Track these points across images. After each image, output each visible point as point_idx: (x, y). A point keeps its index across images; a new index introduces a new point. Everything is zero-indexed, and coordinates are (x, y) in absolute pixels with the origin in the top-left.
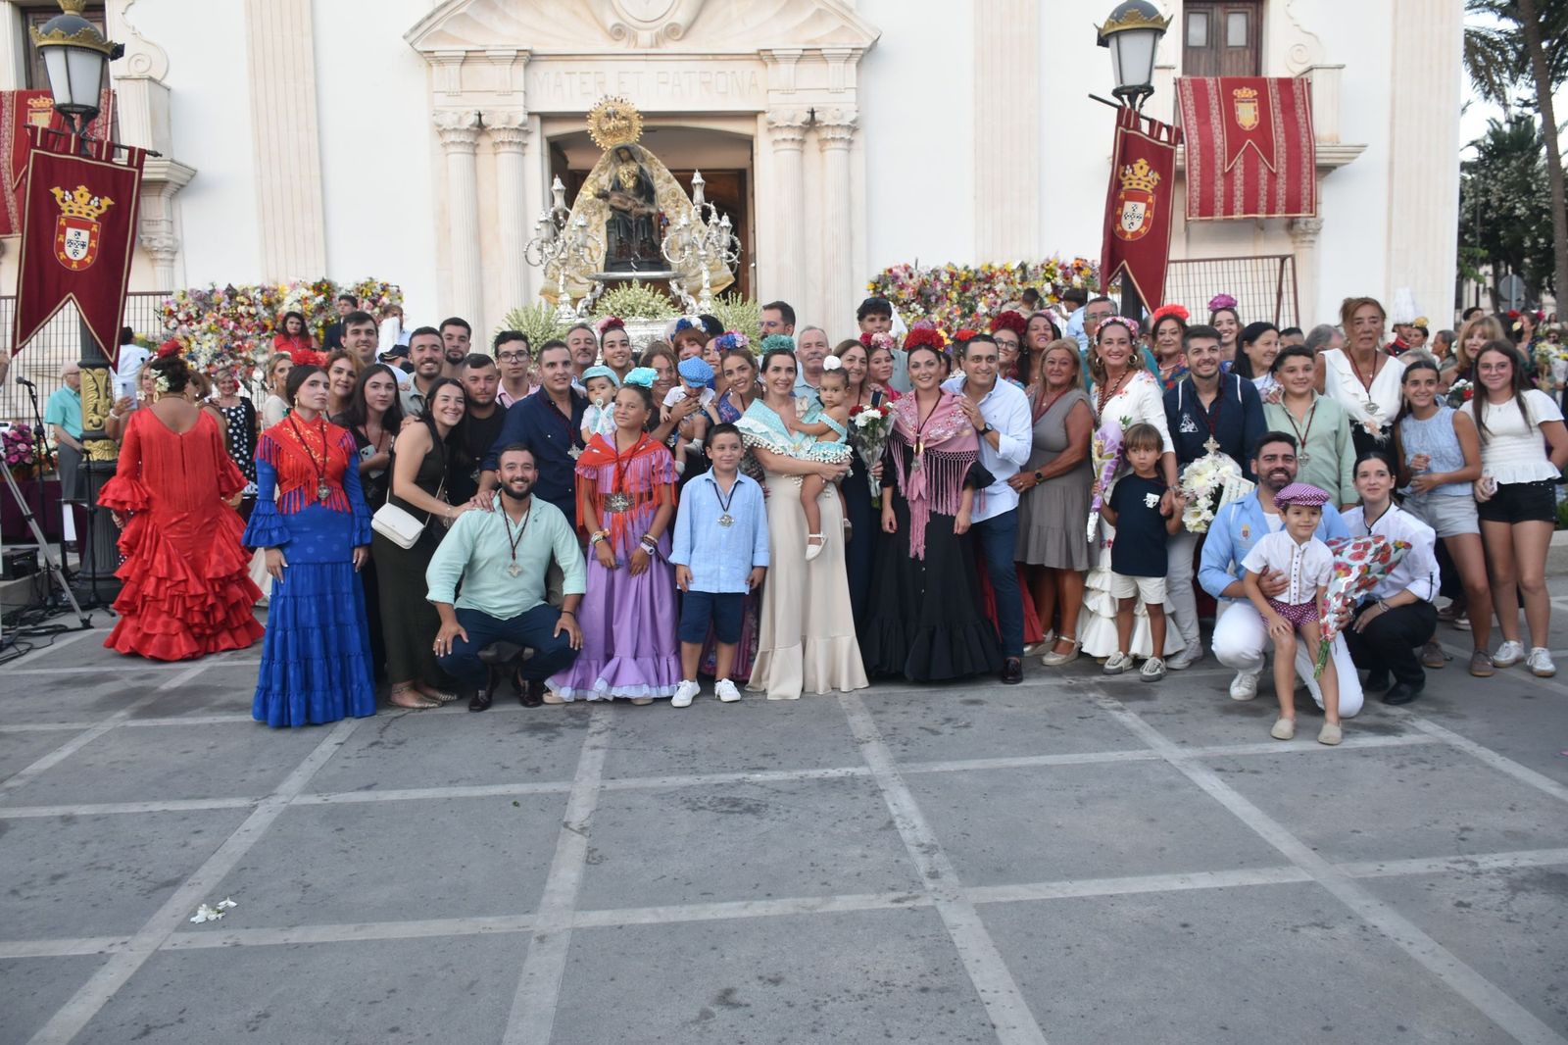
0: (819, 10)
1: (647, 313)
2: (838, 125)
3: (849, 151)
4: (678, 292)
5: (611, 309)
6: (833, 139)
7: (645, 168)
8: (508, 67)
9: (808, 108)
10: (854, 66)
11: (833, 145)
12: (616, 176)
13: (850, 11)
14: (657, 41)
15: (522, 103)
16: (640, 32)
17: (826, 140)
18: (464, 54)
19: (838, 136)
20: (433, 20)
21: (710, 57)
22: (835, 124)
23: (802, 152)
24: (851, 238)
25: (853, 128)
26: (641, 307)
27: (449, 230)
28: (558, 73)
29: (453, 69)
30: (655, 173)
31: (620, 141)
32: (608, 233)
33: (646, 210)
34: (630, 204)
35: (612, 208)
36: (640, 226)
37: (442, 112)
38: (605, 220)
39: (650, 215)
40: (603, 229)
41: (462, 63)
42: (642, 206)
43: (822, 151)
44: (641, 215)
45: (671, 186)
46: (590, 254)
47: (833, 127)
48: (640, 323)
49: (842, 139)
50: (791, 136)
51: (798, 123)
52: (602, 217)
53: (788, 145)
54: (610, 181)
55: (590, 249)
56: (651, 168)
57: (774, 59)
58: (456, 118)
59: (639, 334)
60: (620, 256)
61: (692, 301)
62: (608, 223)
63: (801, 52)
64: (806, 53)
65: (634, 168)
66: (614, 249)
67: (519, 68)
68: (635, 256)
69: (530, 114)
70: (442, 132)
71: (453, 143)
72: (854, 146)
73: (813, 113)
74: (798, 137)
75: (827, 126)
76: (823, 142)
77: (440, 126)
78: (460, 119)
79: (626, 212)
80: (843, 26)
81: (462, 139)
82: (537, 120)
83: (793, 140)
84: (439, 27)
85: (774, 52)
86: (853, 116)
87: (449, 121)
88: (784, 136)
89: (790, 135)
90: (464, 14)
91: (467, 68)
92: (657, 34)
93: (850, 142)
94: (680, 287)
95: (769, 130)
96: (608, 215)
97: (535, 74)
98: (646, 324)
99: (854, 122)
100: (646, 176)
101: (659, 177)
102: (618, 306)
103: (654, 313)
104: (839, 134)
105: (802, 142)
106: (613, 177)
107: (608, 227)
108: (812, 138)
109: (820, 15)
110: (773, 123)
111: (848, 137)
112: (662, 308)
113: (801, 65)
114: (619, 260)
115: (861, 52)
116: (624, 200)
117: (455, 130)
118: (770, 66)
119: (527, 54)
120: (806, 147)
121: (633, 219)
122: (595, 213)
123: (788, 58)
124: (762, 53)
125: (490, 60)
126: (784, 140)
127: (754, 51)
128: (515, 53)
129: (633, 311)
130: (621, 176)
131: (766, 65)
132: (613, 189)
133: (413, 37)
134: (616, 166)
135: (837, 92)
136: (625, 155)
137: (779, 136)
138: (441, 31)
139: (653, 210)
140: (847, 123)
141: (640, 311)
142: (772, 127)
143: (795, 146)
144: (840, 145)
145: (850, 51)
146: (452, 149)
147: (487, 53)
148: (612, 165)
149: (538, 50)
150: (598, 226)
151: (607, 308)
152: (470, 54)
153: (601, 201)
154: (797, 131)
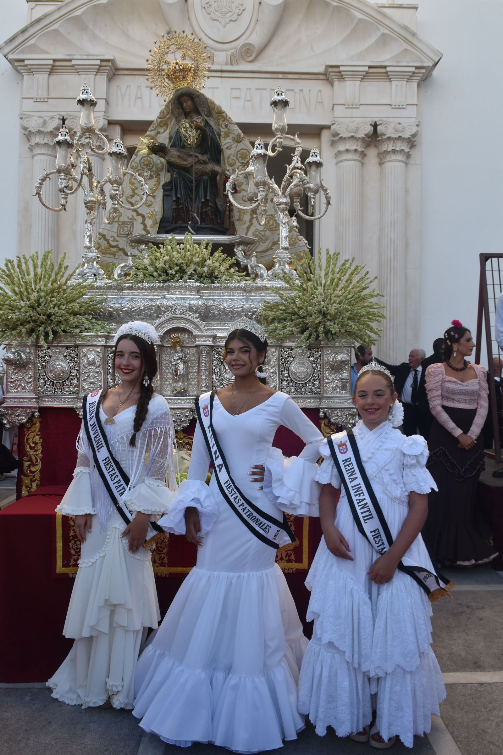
0: (384, 34)
1: (201, 276)
2: (400, 137)
3: (407, 164)
4: (243, 261)
5: (151, 269)
6: (394, 151)
7: (212, 123)
8: (93, 76)
9: (370, 121)
10: (416, 84)
11: (394, 157)
12: (178, 132)
13: (414, 34)
14: (233, 60)
15: (104, 110)
16: (216, 53)
17: (386, 152)
18: (51, 62)
19: (398, 149)
20: (27, 35)
21: (280, 76)
22: (397, 136)
23: (363, 164)
24: (407, 245)
25: (412, 142)
26: (193, 267)
27: (31, 226)
28: (139, 87)
29: (42, 77)
30: (223, 130)
31: (183, 85)
32: (164, 196)
33: (210, 166)
34: (190, 160)
35: (171, 166)
36: (201, 187)
37: (29, 116)
38: (162, 183)
39: (214, 174)
40: (160, 194)
41: (50, 73)
42: (205, 163)
43: (381, 164)
44: (204, 173)
45: (241, 146)
46: (143, 223)
47: (395, 139)
48: (190, 289)
49: (402, 151)
50: (354, 147)
51: (361, 135)
52: (159, 181)
53: (350, 156)
54: (170, 138)
55: (143, 217)
56: (219, 125)
57: (341, 76)
58: (40, 121)
59: (187, 303)
60: (176, 222)
61: (263, 271)
62: (164, 185)
63: (366, 69)
64: (372, 70)
65: (199, 120)
66: (170, 214)
67: (102, 79)
68: (193, 219)
69: (111, 123)
70: (28, 134)
71: (37, 144)
72: (411, 161)
73: (375, 126)
74: (360, 149)
75: (389, 138)
76: (382, 156)
77: (25, 129)
78: (45, 122)
79: (187, 169)
80: (406, 50)
81: (46, 141)
82: (118, 129)
83: (356, 150)
84: (32, 42)
85: (342, 69)
86: (413, 131)
87: (33, 124)
88: (347, 147)
89: (352, 146)
90: (56, 31)
91: (54, 78)
92: (232, 55)
93: (408, 156)
94: (247, 255)
95: (333, 143)
96: (165, 177)
97: (118, 86)
98: (198, 290)
99: (414, 136)
100: (213, 132)
101: (227, 135)
102: (160, 264)
103: (212, 277)
104: (399, 146)
105: (363, 155)
106: (174, 135)
107: (164, 190)
108: (372, 153)
109: (384, 40)
110: (337, 134)
111: (407, 150)
112: (222, 269)
113: (366, 84)
114: (174, 226)
115: (424, 71)
116: (186, 158)
117: (39, 132)
118: (336, 83)
119: (110, 64)
120: (366, 160)
121: (193, 178)
122: (151, 177)
123: (353, 75)
124: (330, 70)
125: (76, 70)
126: (347, 151)
127: (321, 69)
128: (98, 62)
129: (182, 272)
130: (183, 130)
131: (332, 84)
132: (173, 146)
133: (7, 49)
134: (178, 121)
135: (400, 108)
136: (188, 104)
137: (342, 147)
138: (34, 45)
139: (217, 168)
140: (407, 135)
141: (190, 271)
142: (337, 139)
143: (356, 157)
144: (400, 157)
145: (413, 69)
146: (37, 151)
147: (74, 62)
148: (174, 121)
149: (121, 64)
150: (153, 191)
151: (146, 269)
152: (57, 64)
153: (158, 160)
154: (360, 143)
